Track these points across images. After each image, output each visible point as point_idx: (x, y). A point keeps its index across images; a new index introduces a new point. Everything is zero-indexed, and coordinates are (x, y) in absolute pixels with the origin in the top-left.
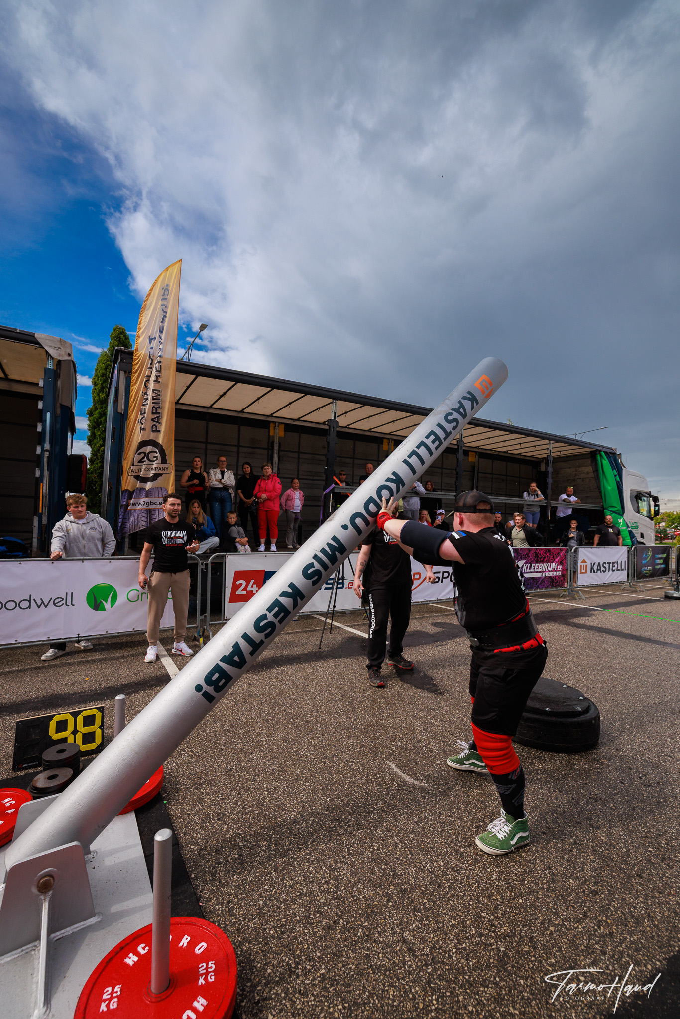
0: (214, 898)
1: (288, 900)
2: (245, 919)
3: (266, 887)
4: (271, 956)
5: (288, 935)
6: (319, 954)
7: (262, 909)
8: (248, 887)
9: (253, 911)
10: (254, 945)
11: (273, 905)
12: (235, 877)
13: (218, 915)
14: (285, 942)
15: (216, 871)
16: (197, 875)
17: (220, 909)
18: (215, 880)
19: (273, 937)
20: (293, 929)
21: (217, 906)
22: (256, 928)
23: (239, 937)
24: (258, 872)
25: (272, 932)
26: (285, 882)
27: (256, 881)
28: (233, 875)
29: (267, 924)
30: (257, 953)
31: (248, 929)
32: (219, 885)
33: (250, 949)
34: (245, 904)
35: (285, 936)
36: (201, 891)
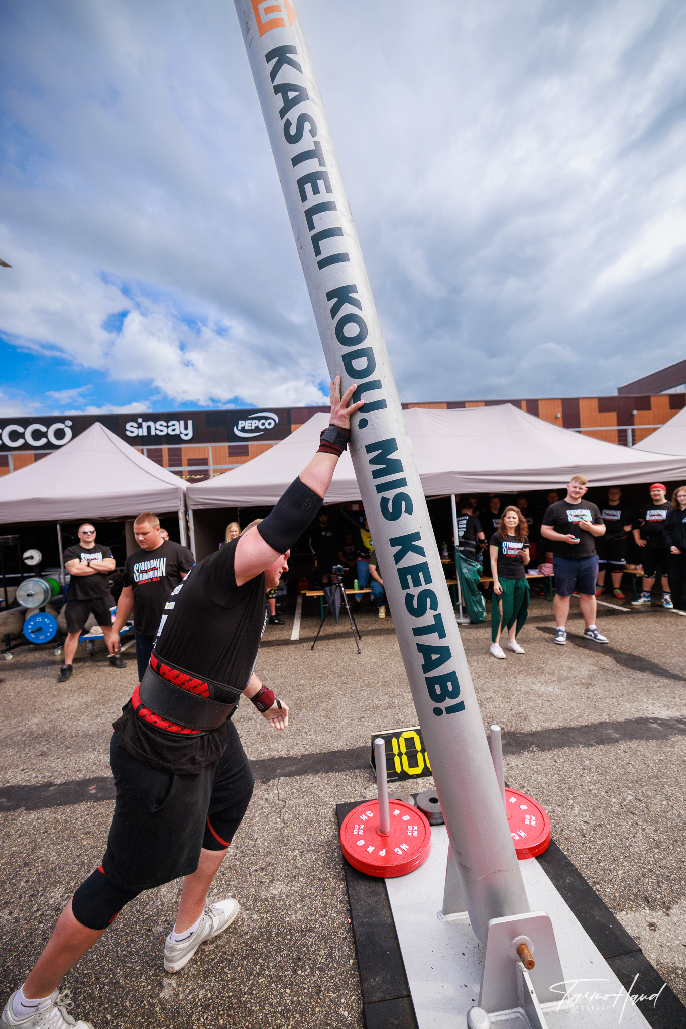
0: (335, 925)
3: (288, 919)
4: (309, 865)
5: (292, 874)
6: (280, 856)
7: (300, 900)
8: (303, 926)
9: (307, 901)
10: (317, 875)
11: (291, 900)
12: (310, 942)
13: (336, 907)
14: (297, 871)
15: (327, 958)
16: (347, 962)
17: (333, 912)
18: (330, 946)
19: (302, 876)
20: (286, 877)
21: (335, 916)
22: (311, 887)
23: (325, 885)
24: (288, 939)
25: (302, 879)
26: (269, 919)
27: (294, 929)
28: (311, 945)
29: (302, 886)
30: (317, 870)
31: (317, 888)
32: (328, 939)
33: (321, 874)
34: (312, 910)
35: (294, 874)
36: (346, 938)
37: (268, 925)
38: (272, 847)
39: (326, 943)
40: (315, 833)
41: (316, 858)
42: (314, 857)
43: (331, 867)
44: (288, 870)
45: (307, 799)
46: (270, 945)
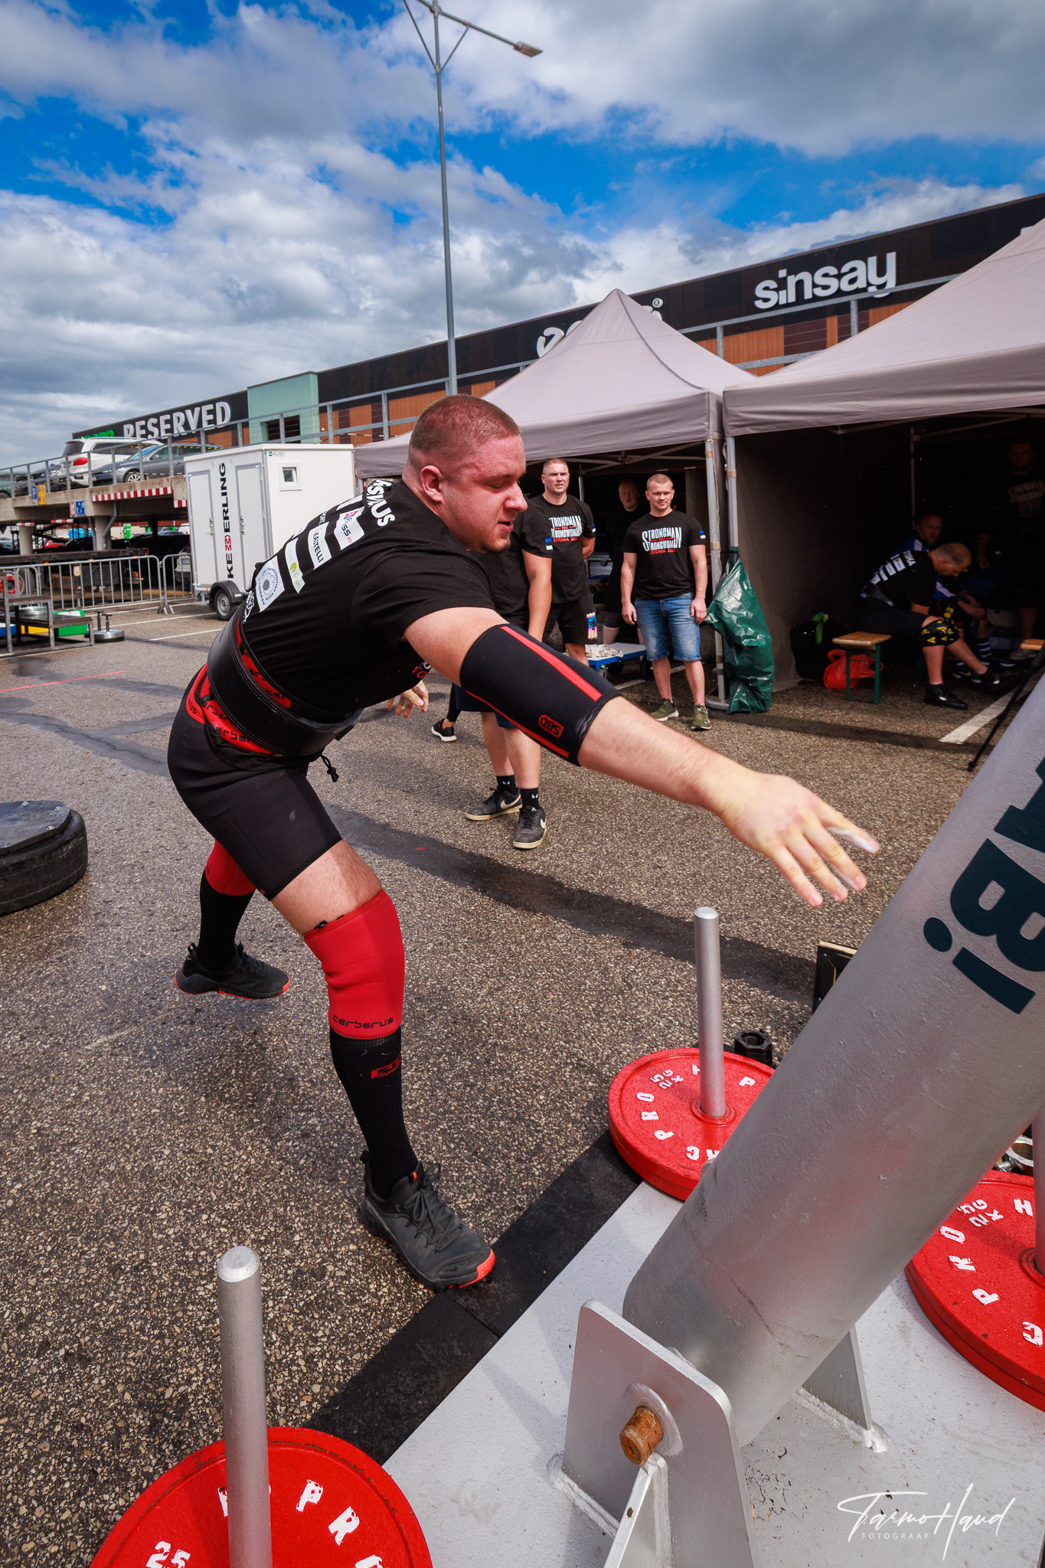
0: (524, 1184)
1: (484, 1096)
2: (538, 1131)
3: (472, 1127)
4: (573, 1087)
5: (537, 1081)
6: (544, 1050)
7: (511, 1119)
8: (482, 1149)
9: (522, 1127)
10: (569, 1108)
11: (501, 1109)
12: (470, 1174)
13: (550, 1165)
15: (469, 1208)
16: (488, 1236)
17: (539, 1167)
18: (489, 1200)
19: (547, 1095)
21: (537, 1173)
22: (544, 1115)
24: (448, 1147)
25: (542, 1097)
26: (453, 1108)
27: (467, 1144)
28: (467, 1178)
29: (533, 1105)
30: (576, 1102)
31: (550, 1122)
32: (496, 1190)
33: (576, 1110)
36: (520, 1209)
37: (444, 1113)
38: (547, 1032)
39: (489, 1191)
40: (629, 1055)
41: (591, 1088)
42: (590, 1084)
43: (601, 1113)
44: (536, 1074)
45: (670, 1004)
46: (423, 1136)
